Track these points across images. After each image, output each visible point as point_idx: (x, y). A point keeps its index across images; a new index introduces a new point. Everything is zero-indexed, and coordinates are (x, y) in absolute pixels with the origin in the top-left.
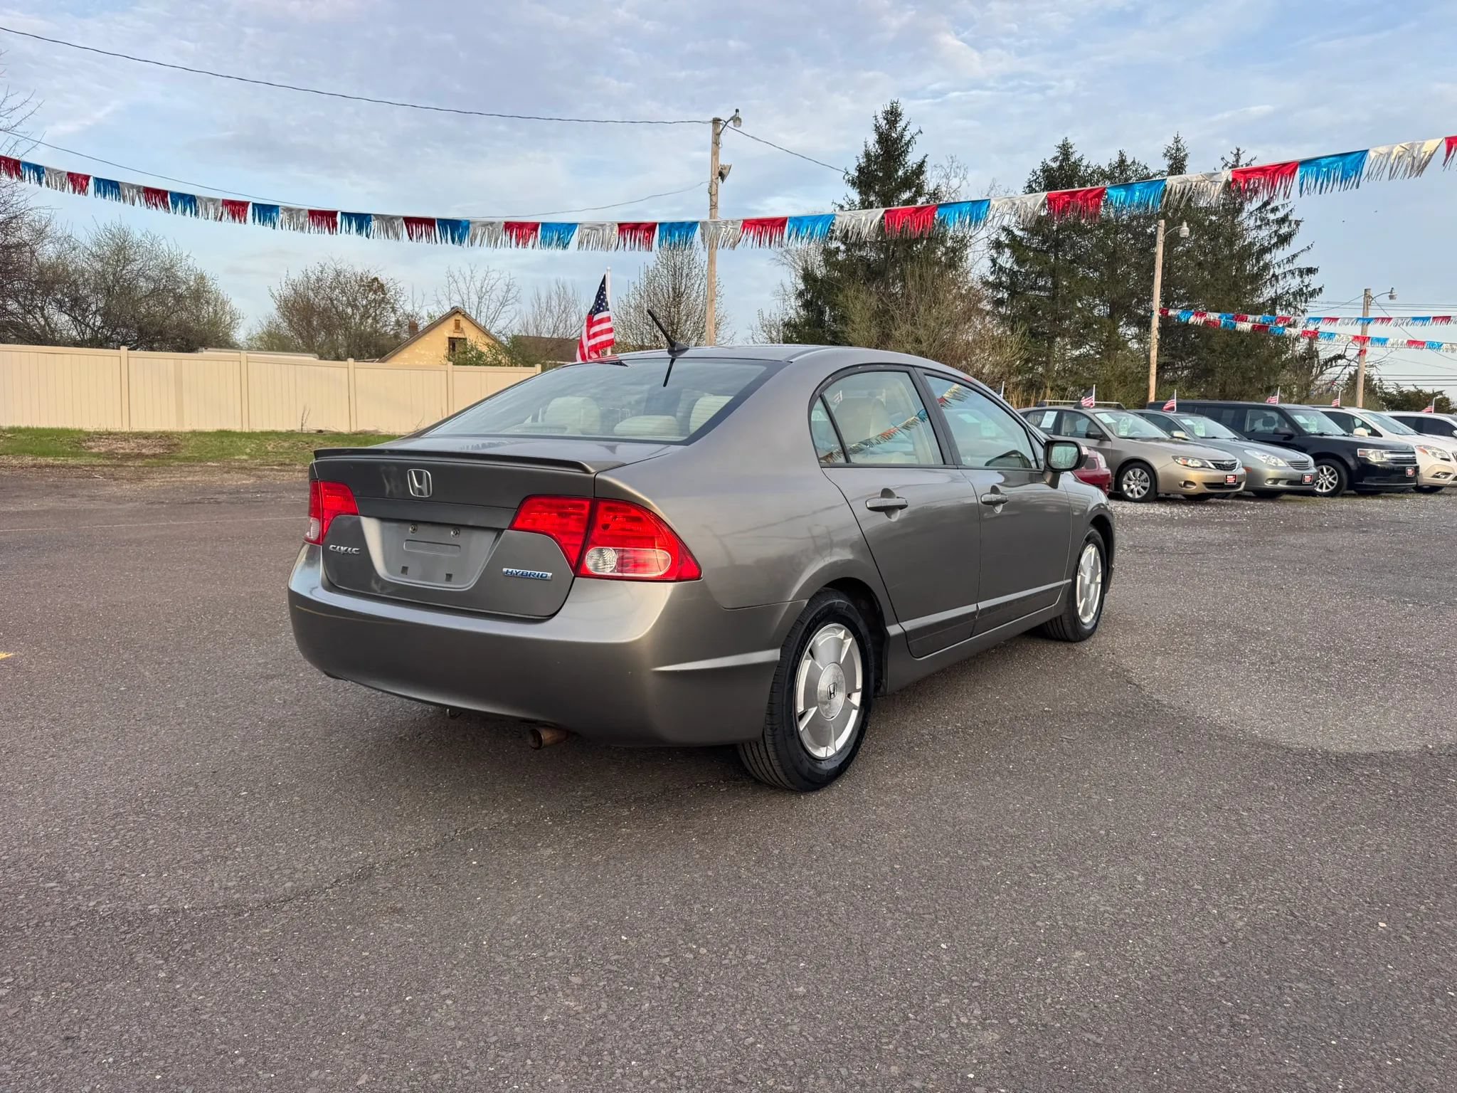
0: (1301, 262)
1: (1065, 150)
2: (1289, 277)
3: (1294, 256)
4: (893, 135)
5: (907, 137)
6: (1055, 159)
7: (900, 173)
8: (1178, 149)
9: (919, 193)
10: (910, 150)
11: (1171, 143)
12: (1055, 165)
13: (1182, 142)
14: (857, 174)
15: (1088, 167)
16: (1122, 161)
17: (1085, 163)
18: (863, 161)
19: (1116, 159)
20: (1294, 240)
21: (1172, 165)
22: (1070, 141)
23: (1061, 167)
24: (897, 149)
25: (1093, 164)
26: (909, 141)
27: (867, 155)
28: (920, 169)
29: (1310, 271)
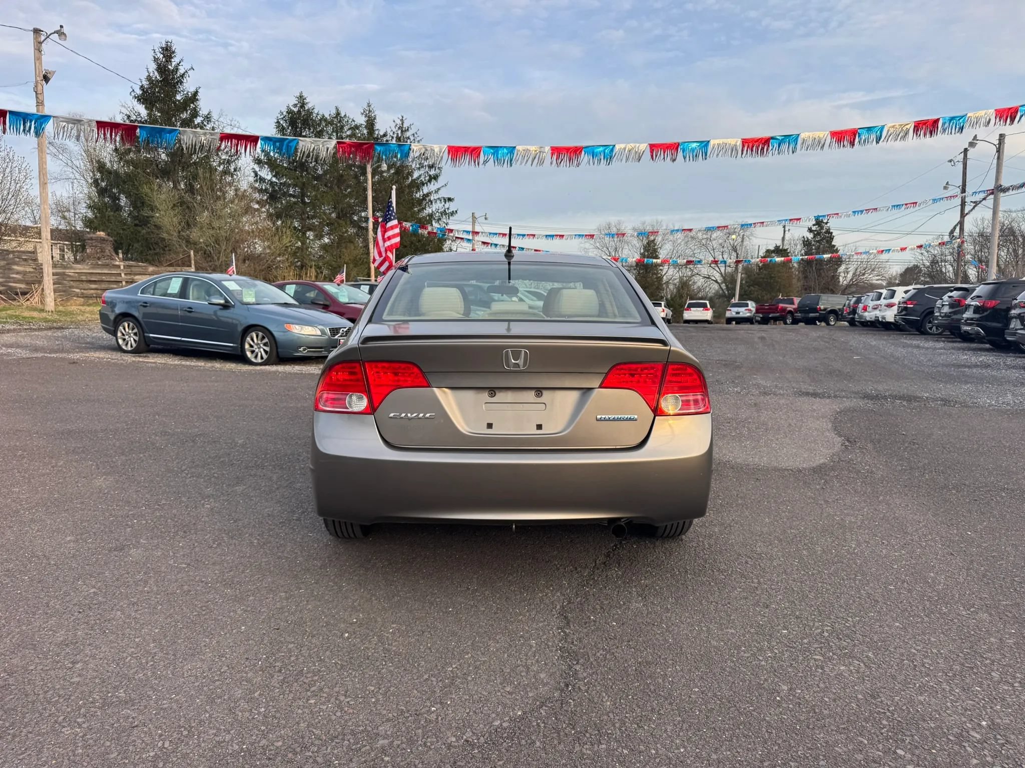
0: (443, 194)
1: (302, 101)
2: (438, 202)
3: (439, 189)
4: (170, 67)
5: (181, 70)
6: (295, 106)
7: (179, 97)
8: (370, 111)
9: (195, 114)
10: (185, 81)
11: (365, 106)
12: (296, 110)
13: (372, 106)
14: (141, 92)
15: (318, 114)
16: (338, 114)
17: (316, 111)
18: (146, 83)
19: (334, 112)
20: (440, 179)
21: (367, 121)
22: (305, 95)
23: (299, 111)
24: (173, 78)
25: (321, 113)
26: (184, 74)
27: (149, 78)
28: (194, 97)
29: (450, 200)
